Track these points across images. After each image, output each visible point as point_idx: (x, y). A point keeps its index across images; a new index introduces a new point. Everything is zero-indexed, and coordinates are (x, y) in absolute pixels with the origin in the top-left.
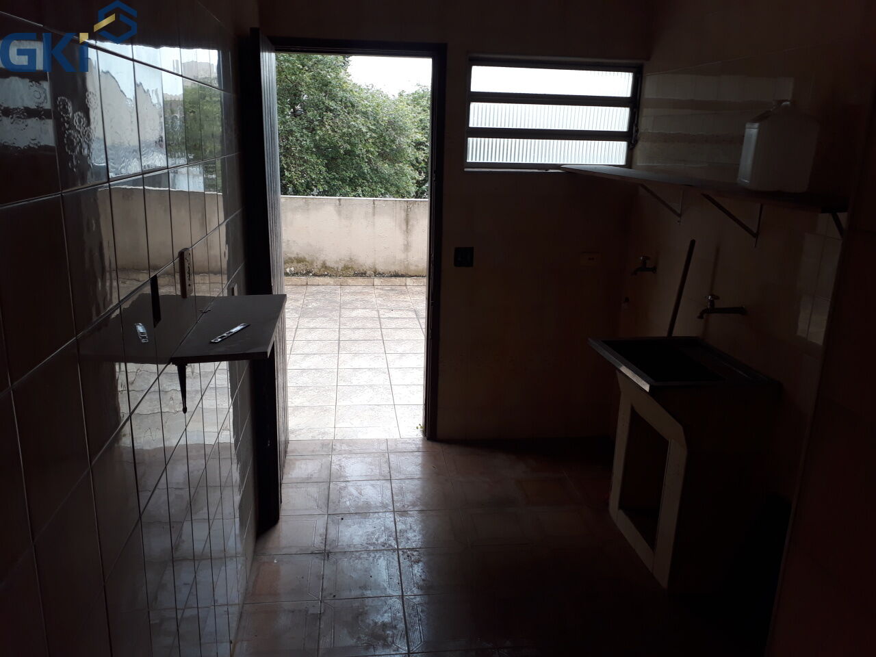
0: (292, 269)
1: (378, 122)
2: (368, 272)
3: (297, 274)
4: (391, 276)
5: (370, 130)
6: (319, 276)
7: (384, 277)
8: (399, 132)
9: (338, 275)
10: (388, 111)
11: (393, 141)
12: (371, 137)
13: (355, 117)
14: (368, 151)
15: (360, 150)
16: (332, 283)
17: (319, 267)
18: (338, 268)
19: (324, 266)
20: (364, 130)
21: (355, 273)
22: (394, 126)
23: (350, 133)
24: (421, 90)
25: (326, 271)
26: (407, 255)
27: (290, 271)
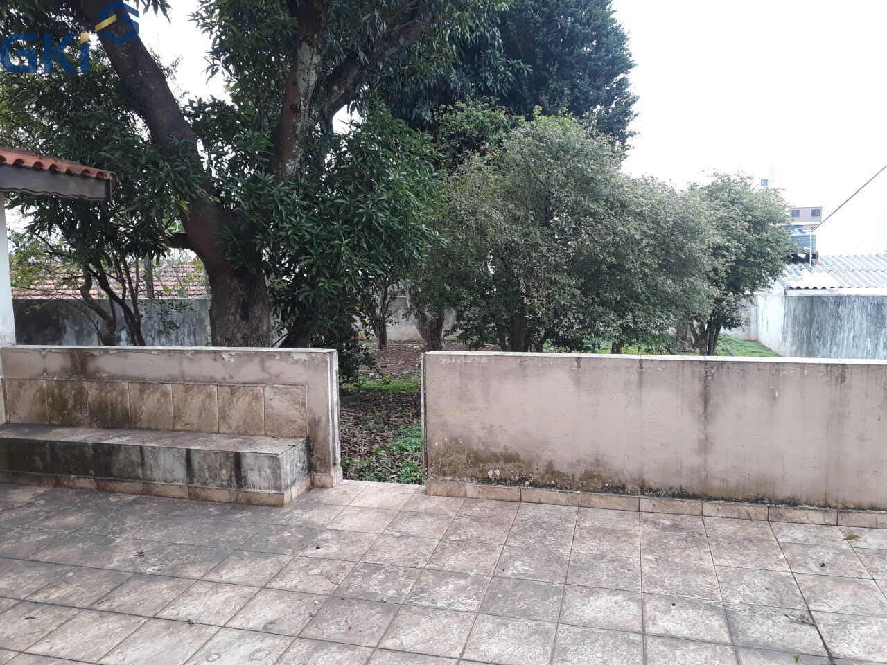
0: (498, 472)
1: (658, 224)
2: (629, 487)
3: (505, 480)
4: (674, 496)
5: (648, 236)
6: (541, 487)
7: (659, 496)
8: (689, 235)
9: (575, 487)
10: (674, 209)
11: (681, 248)
12: (648, 245)
13: (625, 220)
14: (644, 264)
15: (632, 263)
16: (563, 500)
17: (541, 471)
18: (573, 475)
19: (550, 469)
20: (638, 237)
21: (604, 486)
22: (683, 227)
23: (618, 243)
24: (719, 182)
25: (553, 480)
26: (705, 460)
27: (494, 475)
